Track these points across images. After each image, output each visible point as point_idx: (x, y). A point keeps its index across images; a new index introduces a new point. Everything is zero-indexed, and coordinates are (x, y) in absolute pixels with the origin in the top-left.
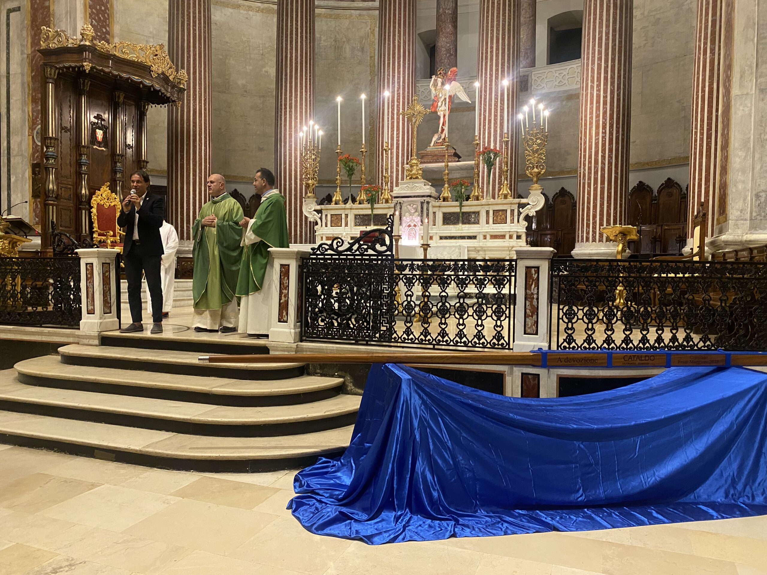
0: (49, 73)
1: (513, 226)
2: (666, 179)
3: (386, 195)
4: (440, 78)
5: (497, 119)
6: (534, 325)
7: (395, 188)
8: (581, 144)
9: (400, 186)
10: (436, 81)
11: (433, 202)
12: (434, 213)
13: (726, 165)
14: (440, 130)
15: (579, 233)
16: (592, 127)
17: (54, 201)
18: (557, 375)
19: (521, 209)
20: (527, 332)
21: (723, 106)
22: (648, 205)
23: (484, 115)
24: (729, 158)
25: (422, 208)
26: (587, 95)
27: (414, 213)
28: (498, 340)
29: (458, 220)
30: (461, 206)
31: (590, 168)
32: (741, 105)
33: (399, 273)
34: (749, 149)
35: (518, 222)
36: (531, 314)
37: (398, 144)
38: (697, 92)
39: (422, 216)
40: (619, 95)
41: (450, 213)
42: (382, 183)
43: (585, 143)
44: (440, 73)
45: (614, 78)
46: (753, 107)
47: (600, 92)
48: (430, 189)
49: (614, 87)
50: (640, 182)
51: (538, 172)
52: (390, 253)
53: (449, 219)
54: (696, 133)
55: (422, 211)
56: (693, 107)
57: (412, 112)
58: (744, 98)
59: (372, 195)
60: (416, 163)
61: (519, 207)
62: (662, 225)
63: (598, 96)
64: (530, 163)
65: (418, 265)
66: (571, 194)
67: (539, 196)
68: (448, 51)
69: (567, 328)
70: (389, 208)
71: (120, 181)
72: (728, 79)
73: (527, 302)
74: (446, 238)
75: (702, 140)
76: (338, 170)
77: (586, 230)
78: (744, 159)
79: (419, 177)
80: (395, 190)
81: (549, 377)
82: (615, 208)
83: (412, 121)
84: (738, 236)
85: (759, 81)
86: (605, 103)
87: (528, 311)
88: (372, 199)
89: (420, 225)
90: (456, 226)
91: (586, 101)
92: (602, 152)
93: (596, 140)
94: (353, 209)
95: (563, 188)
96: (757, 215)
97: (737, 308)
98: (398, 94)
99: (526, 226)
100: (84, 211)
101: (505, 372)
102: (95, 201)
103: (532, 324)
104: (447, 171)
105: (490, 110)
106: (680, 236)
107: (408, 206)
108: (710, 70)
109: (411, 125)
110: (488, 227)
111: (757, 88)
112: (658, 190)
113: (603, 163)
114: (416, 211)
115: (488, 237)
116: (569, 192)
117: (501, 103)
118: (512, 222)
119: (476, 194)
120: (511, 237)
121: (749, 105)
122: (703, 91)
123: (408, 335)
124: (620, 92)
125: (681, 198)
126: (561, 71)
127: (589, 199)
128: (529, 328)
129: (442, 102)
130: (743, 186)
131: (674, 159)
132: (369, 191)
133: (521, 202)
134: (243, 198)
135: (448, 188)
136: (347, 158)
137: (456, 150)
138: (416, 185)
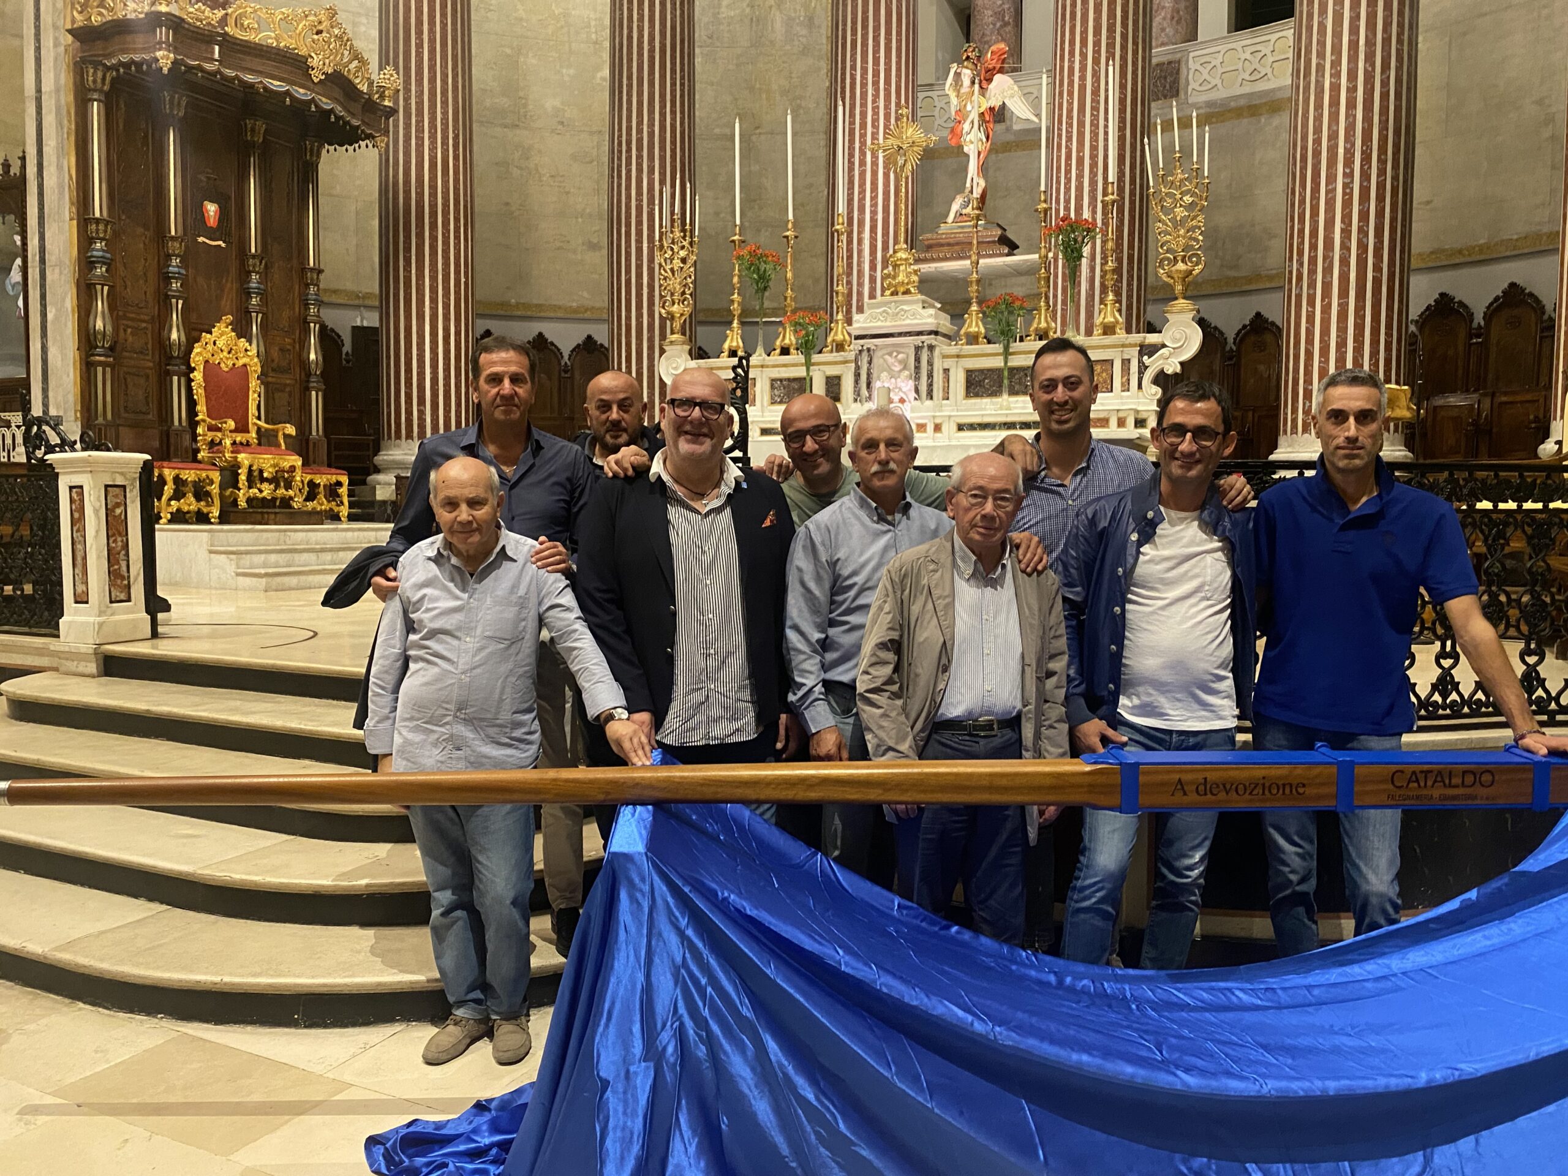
0: (91, 79)
1: (1128, 397)
2: (1506, 285)
3: (839, 333)
4: (967, 68)
5: (1097, 156)
7: (856, 317)
8: (1293, 205)
9: (868, 312)
10: (958, 75)
11: (943, 347)
12: (946, 371)
15: (1286, 414)
16: (1320, 162)
17: (106, 356)
19: (1145, 358)
22: (1461, 348)
23: (1067, 146)
25: (918, 360)
27: (901, 371)
29: (1001, 386)
30: (1007, 353)
31: (1313, 261)
35: (1140, 386)
37: (874, 221)
39: (917, 378)
40: (1385, 83)
41: (981, 371)
43: (1303, 201)
44: (968, 58)
45: (1375, 44)
48: (936, 317)
49: (1373, 65)
50: (1442, 295)
51: (1186, 271)
53: (980, 383)
55: (917, 368)
57: (897, 142)
59: (807, 335)
60: (906, 259)
61: (1141, 354)
62: (1493, 395)
63: (1335, 88)
64: (1168, 251)
66: (1278, 327)
67: (1188, 326)
68: (999, 15)
70: (846, 362)
71: (257, 313)
74: (972, 427)
76: (736, 280)
77: (1304, 404)
79: (912, 290)
80: (858, 322)
82: (1375, 353)
83: (895, 163)
86: (1351, 105)
88: (807, 342)
89: (912, 399)
90: (995, 400)
92: (1343, 221)
93: (1328, 192)
94: (767, 366)
95: (1258, 315)
98: (873, 108)
99: (1159, 396)
100: (175, 378)
102: (197, 357)
104: (975, 275)
105: (1081, 134)
107: (887, 357)
109: (895, 172)
112: (1485, 313)
113: (1345, 247)
114: (905, 368)
118: (1126, 387)
119: (1043, 325)
120: (1121, 423)
124: (1389, 77)
125: (1542, 331)
126: (1258, 47)
127: (1310, 333)
129: (973, 123)
131: (1527, 237)
132: (800, 324)
133: (1147, 341)
134: (556, 352)
135: (978, 312)
136: (753, 254)
137: (1005, 230)
138: (905, 307)
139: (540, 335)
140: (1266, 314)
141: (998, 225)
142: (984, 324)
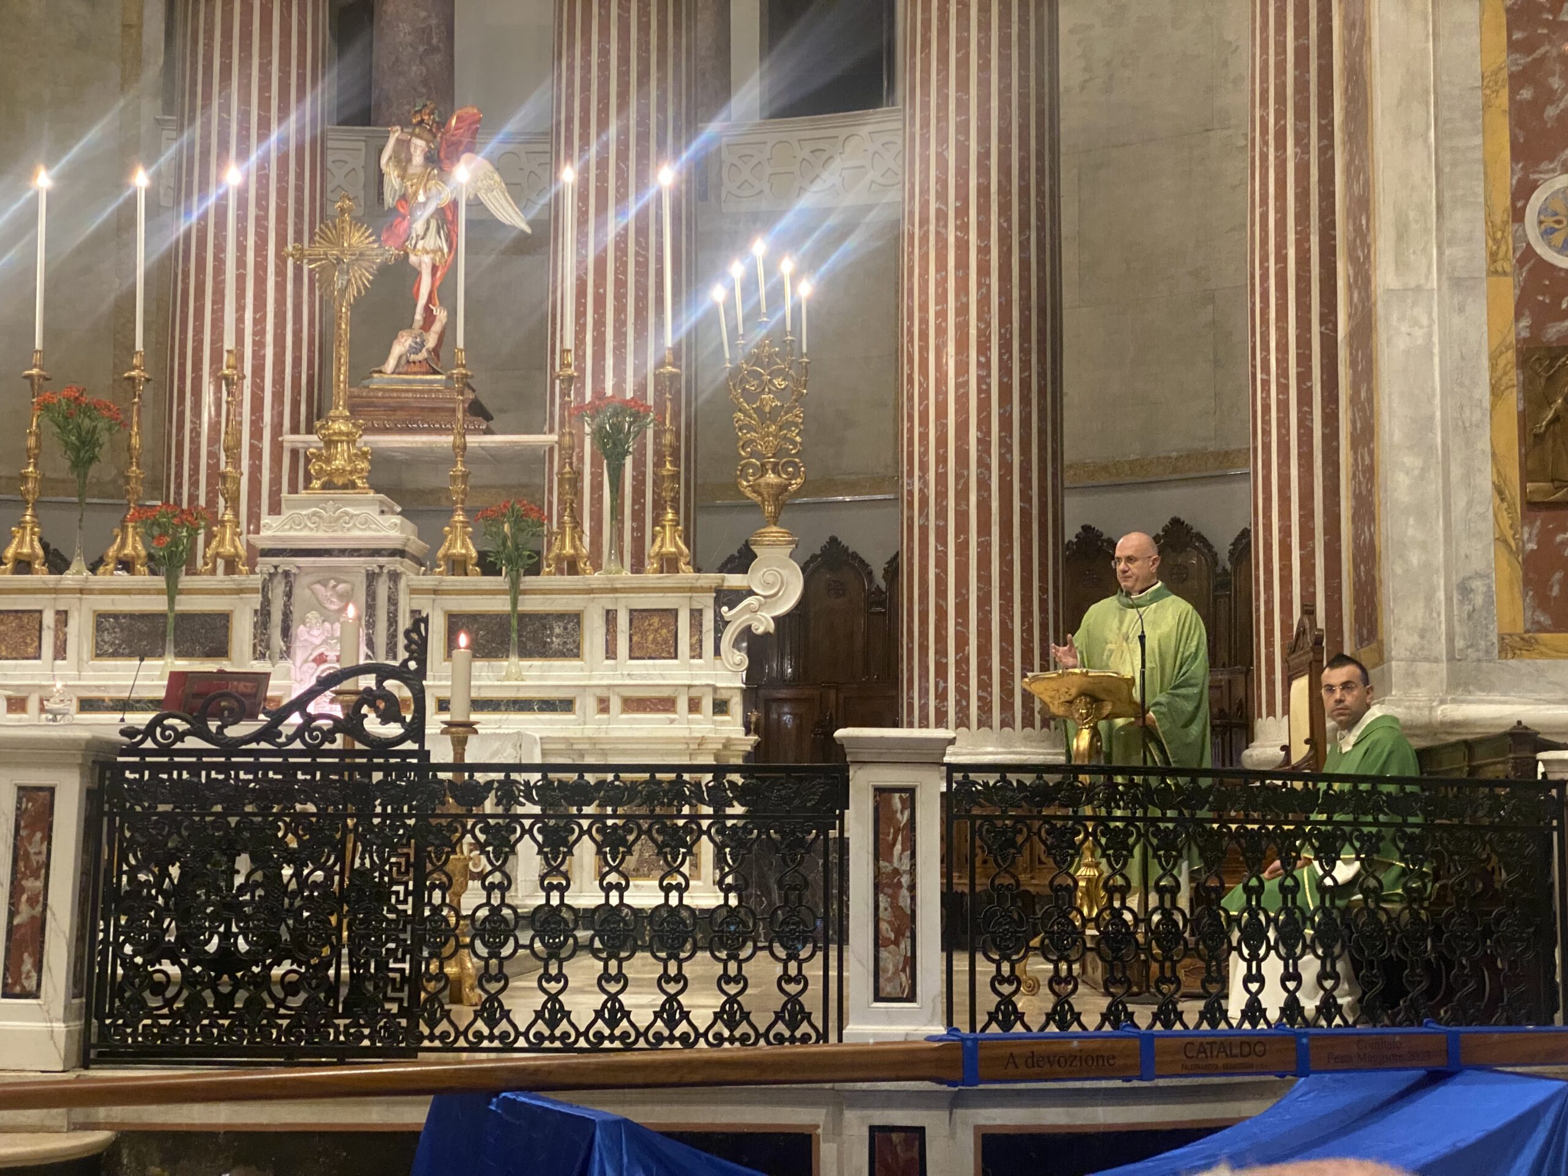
1: (701, 667)
2: (1166, 521)
3: (230, 543)
4: (419, 137)
5: (625, 295)
6: (904, 970)
7: (266, 519)
8: (911, 398)
9: (286, 513)
10: (403, 145)
11: (411, 577)
13: (1370, 492)
14: (419, 316)
15: (911, 697)
16: (945, 344)
18: (977, 1128)
19: (725, 609)
20: (882, 994)
21: (1350, 317)
24: (1381, 470)
25: (371, 595)
26: (925, 239)
27: (340, 611)
28: (793, 1026)
29: (506, 642)
30: (515, 591)
32: (1402, 319)
33: (461, 810)
34: (1431, 448)
35: (717, 652)
36: (892, 936)
38: (1264, 259)
39: (370, 625)
40: (1024, 246)
41: (475, 618)
42: (212, 502)
43: (924, 396)
44: (421, 122)
45: (1010, 193)
46: (1436, 327)
47: (967, 233)
48: (403, 531)
49: (1009, 220)
50: (1086, 528)
51: (779, 486)
52: (416, 747)
54: (1266, 383)
55: (371, 606)
56: (1253, 304)
57: (331, 249)
58: (1409, 301)
59: (175, 544)
60: (348, 434)
61: (718, 603)
63: (962, 246)
64: (752, 455)
65: (527, 783)
66: (862, 561)
67: (784, 567)
69: (998, 978)
70: (239, 591)
72: (1362, 238)
73: (881, 897)
75: (1283, 406)
76: (32, 441)
77: (937, 685)
78: (1422, 477)
79: (359, 483)
80: (269, 527)
81: (952, 1135)
82: (1027, 614)
83: (331, 282)
84: (1418, 708)
85: (1447, 252)
86: (984, 270)
87: (884, 926)
88: (172, 554)
90: (495, 663)
91: (925, 257)
92: (979, 428)
93: (958, 386)
94: (91, 592)
95: (833, 540)
96: (1468, 647)
97: (1451, 916)
99: (746, 666)
101: (817, 1127)
103: (896, 966)
104: (460, 467)
106: (1222, 711)
107: (318, 587)
108: (1296, 195)
110: (615, 668)
111: (1444, 276)
113: (984, 465)
114: (348, 606)
115: (615, 704)
116: (855, 556)
117: (638, 243)
119: (568, 550)
120: (694, 706)
121: (1425, 321)
122: (1281, 259)
123: (492, 1023)
124: (1029, 238)
126: (821, 145)
127: (941, 581)
128: (889, 980)
129: (428, 222)
130: (1424, 557)
131: (1188, 456)
132: (159, 525)
133: (726, 584)
135: (465, 524)
136: (69, 401)
137: (478, 394)
138: (349, 509)
140: (844, 540)
142: (476, 543)
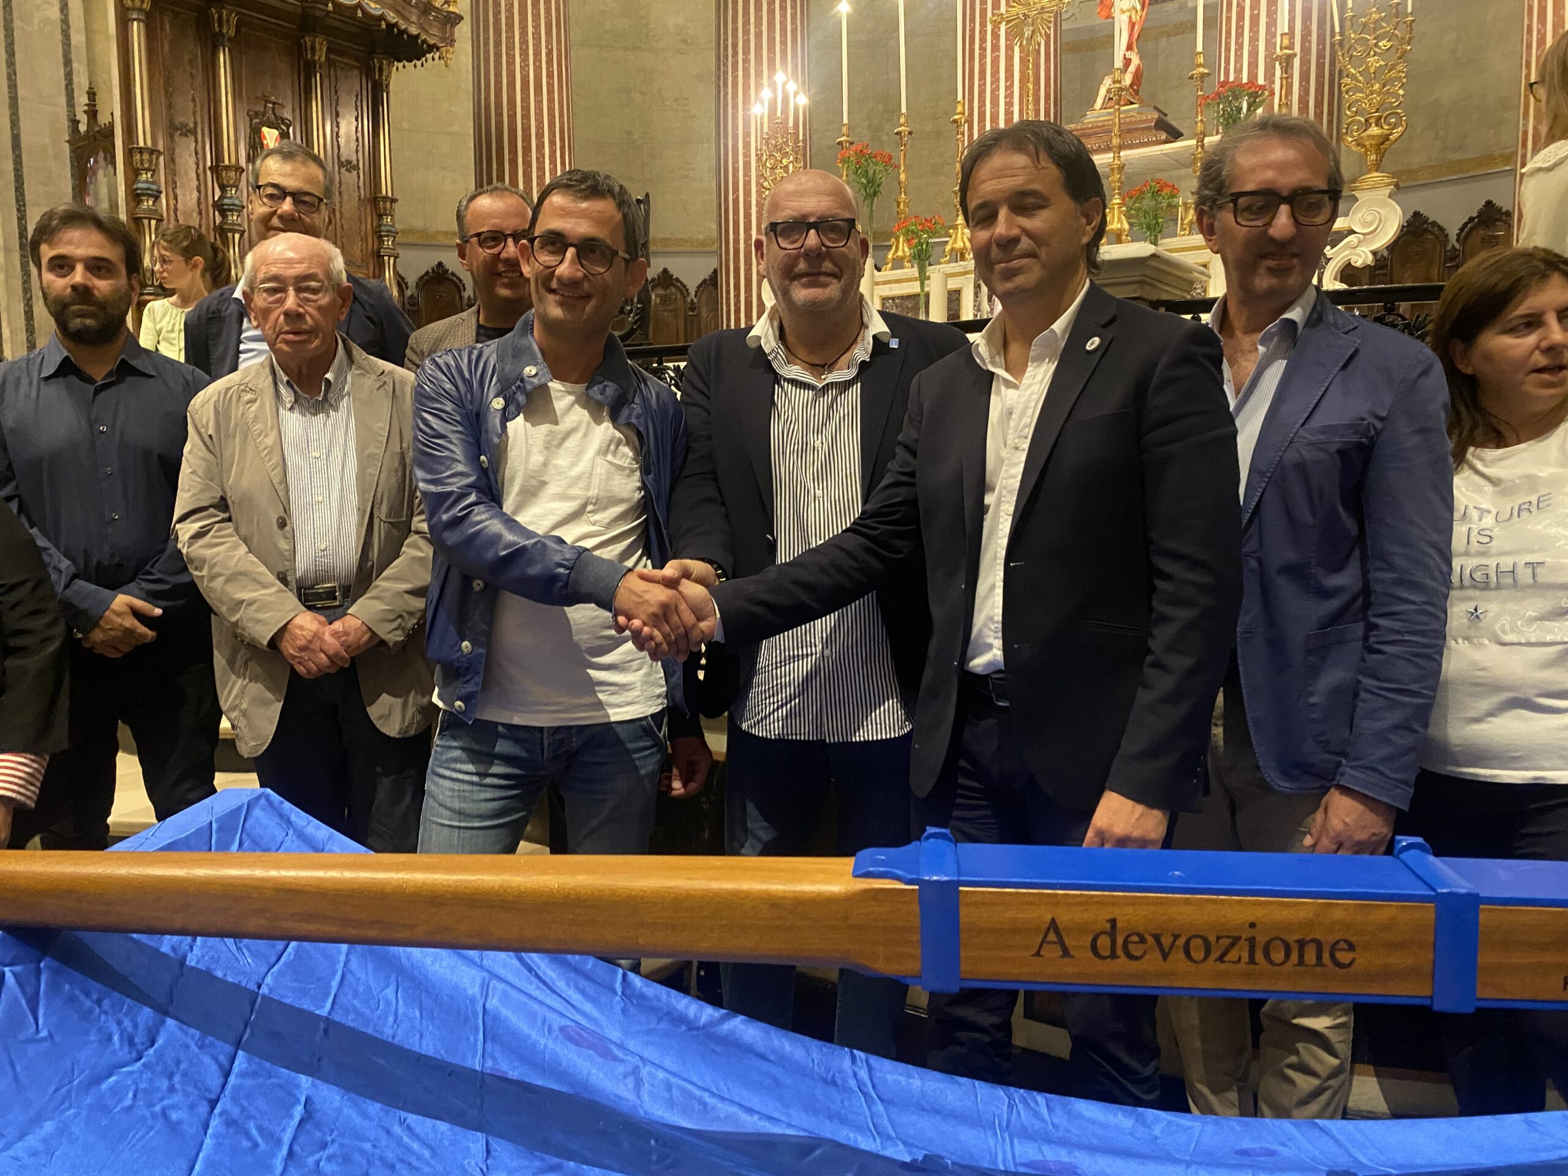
3: (960, 241)
23: (1239, 5)
51: (1381, 136)
57: (1023, 10)
59: (921, 244)
64: (1357, 113)
67: (1383, 205)
88: (920, 253)
94: (879, 283)
104: (1116, 161)
132: (913, 232)
134: (683, 289)
135: (1120, 205)
136: (861, 153)
137: (1166, 115)
139: (665, 271)
140: (1498, 202)
141: (1156, 108)
142: (1128, 218)
